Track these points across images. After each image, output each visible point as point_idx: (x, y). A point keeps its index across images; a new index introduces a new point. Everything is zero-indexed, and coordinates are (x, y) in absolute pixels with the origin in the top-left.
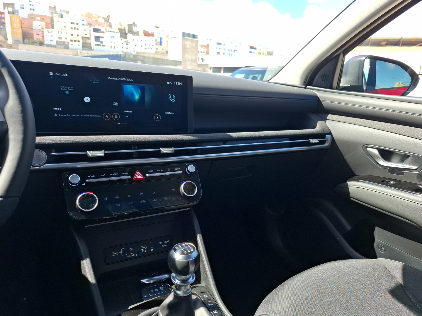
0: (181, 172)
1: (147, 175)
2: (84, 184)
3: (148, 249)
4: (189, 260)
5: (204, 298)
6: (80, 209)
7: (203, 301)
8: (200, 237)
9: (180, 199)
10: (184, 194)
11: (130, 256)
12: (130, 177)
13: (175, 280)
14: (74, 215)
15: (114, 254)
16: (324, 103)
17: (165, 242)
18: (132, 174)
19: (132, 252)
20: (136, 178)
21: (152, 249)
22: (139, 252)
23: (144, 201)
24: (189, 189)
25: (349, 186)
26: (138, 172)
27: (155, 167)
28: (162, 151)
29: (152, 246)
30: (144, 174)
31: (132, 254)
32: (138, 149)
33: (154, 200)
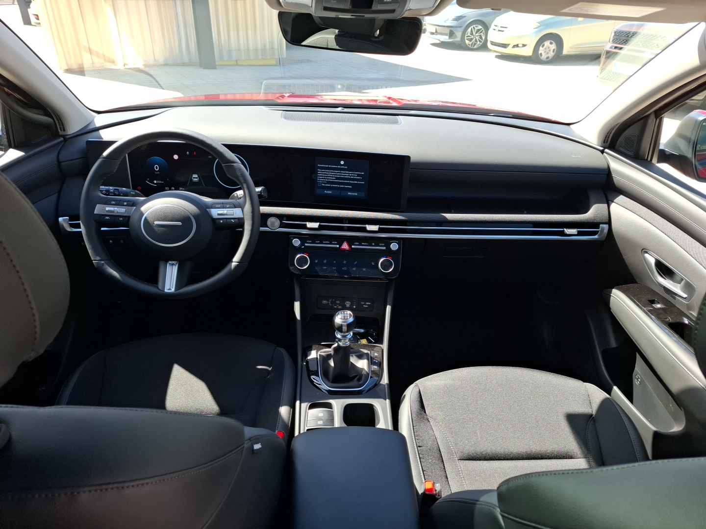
0: (384, 248)
1: (353, 246)
2: (304, 247)
3: (351, 306)
5: (375, 355)
6: (296, 266)
7: (371, 357)
8: (389, 308)
9: (376, 272)
10: (380, 269)
11: (336, 307)
12: (338, 246)
14: (293, 270)
15: (325, 302)
16: (616, 178)
17: (367, 303)
18: (341, 244)
19: (338, 304)
21: (355, 306)
22: (344, 306)
23: (345, 268)
24: (386, 266)
25: (611, 295)
27: (360, 240)
28: (367, 227)
29: (355, 304)
30: (350, 245)
31: (338, 306)
32: (348, 224)
33: (354, 269)
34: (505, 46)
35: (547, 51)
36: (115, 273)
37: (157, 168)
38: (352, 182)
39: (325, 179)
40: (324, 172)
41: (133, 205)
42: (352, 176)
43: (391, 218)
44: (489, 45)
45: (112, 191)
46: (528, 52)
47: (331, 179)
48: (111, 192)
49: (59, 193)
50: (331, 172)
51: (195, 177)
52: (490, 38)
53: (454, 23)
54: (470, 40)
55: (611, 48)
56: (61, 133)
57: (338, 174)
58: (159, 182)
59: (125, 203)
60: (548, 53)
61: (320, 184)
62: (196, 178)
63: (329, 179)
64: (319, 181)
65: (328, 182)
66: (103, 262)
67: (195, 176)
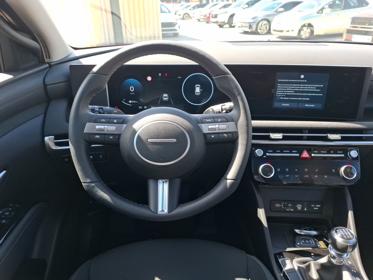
0: (343, 155)
1: (313, 155)
2: (265, 157)
3: (303, 208)
4: (348, 245)
5: (349, 263)
6: (262, 175)
7: (347, 266)
8: (351, 214)
9: (338, 179)
10: (343, 177)
11: (288, 210)
12: (298, 155)
13: (331, 251)
14: (257, 178)
15: (277, 205)
17: (317, 206)
18: (301, 153)
19: (290, 207)
20: (303, 156)
21: (306, 209)
22: (296, 209)
23: (307, 176)
24: (349, 173)
26: (305, 152)
27: (320, 149)
28: (329, 136)
29: (305, 207)
30: (310, 154)
31: (290, 209)
32: (308, 133)
33: (316, 176)
34: (281, 31)
35: (305, 33)
36: (105, 196)
37: (132, 89)
38: (310, 94)
39: (284, 92)
40: (284, 86)
41: (123, 123)
42: (311, 89)
43: (351, 127)
44: (272, 31)
45: (97, 109)
46: (295, 34)
47: (290, 93)
48: (97, 111)
49: (45, 114)
50: (291, 86)
51: (165, 97)
52: (272, 28)
53: (252, 21)
54: (261, 30)
55: (350, 27)
56: (47, 60)
57: (297, 87)
58: (133, 102)
59: (115, 121)
60: (306, 34)
61: (278, 98)
62: (167, 97)
63: (288, 93)
64: (278, 95)
65: (287, 96)
66: (93, 184)
67: (165, 95)
